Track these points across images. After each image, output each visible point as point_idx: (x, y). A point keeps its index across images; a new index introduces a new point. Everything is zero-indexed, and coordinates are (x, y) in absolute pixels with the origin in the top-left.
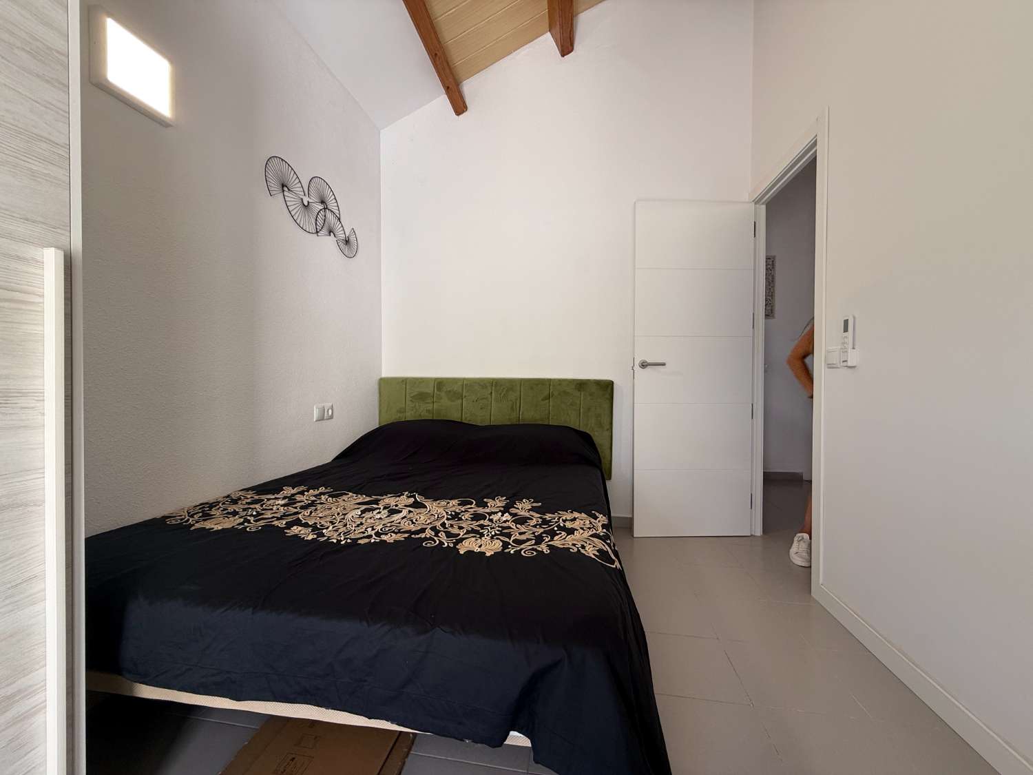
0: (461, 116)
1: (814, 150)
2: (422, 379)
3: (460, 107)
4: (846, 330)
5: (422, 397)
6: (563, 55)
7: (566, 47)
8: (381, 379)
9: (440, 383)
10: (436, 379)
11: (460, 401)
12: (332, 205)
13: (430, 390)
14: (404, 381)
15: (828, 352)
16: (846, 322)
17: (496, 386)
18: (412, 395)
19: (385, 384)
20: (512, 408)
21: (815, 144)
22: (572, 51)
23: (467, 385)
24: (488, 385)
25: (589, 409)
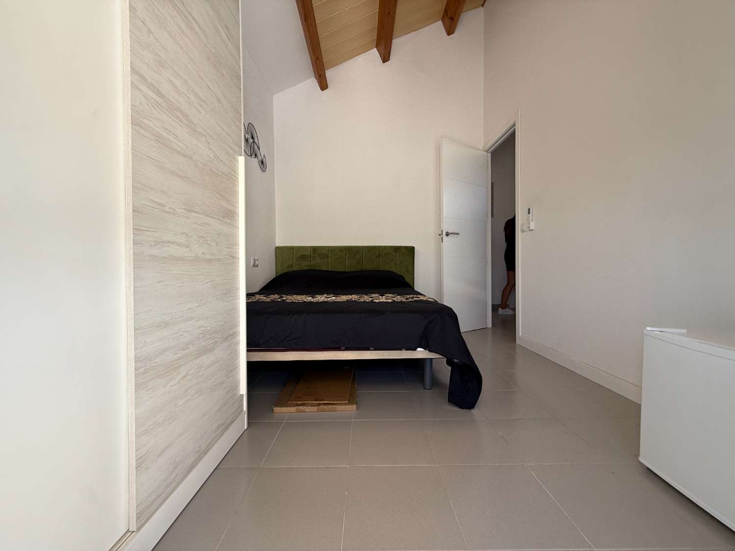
0: (324, 91)
1: (514, 128)
2: (303, 247)
3: (323, 86)
4: (529, 213)
5: (303, 257)
6: (384, 62)
7: (385, 58)
8: (277, 248)
9: (315, 249)
10: (312, 247)
11: (326, 260)
12: (256, 141)
13: (308, 253)
14: (292, 248)
15: (522, 224)
16: (529, 209)
17: (348, 249)
18: (297, 256)
19: (278, 249)
20: (358, 263)
21: (515, 125)
22: (388, 60)
23: (331, 250)
24: (343, 249)
25: (402, 263)
